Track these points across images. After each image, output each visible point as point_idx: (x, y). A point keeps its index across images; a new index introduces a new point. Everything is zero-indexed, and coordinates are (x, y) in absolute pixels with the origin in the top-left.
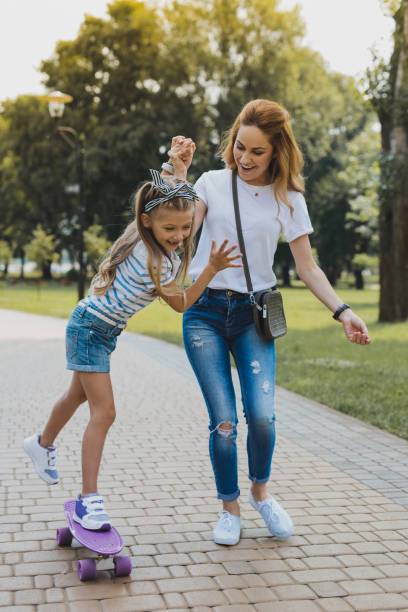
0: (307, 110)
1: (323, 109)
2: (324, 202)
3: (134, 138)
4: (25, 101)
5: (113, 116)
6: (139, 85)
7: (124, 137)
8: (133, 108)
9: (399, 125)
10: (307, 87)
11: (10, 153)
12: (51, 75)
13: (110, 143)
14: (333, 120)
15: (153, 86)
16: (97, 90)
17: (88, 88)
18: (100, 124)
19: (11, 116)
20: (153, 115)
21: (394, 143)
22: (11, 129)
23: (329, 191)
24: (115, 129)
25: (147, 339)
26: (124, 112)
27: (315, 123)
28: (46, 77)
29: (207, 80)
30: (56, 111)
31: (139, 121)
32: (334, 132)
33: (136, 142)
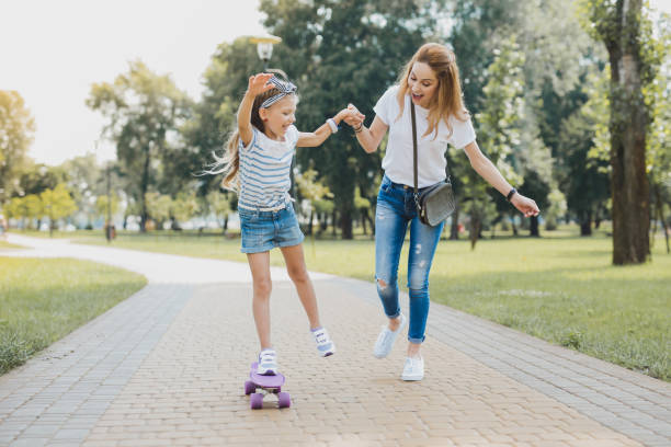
0: (551, 39)
1: (568, 38)
2: (574, 141)
3: (359, 76)
4: (243, 42)
5: (336, 55)
6: (364, 20)
7: (349, 77)
8: (359, 45)
9: (627, 53)
10: (550, 13)
11: (227, 98)
12: (270, 14)
13: (333, 84)
14: (581, 50)
15: (379, 21)
16: (320, 28)
17: (310, 26)
18: (323, 64)
19: (228, 59)
20: (381, 52)
21: (622, 72)
22: (228, 73)
23: (579, 129)
24: (338, 69)
25: (353, 281)
26: (348, 49)
27: (560, 53)
28: (265, 16)
29: (439, 11)
30: (265, 53)
31: (365, 59)
32: (584, 62)
33: (362, 82)
